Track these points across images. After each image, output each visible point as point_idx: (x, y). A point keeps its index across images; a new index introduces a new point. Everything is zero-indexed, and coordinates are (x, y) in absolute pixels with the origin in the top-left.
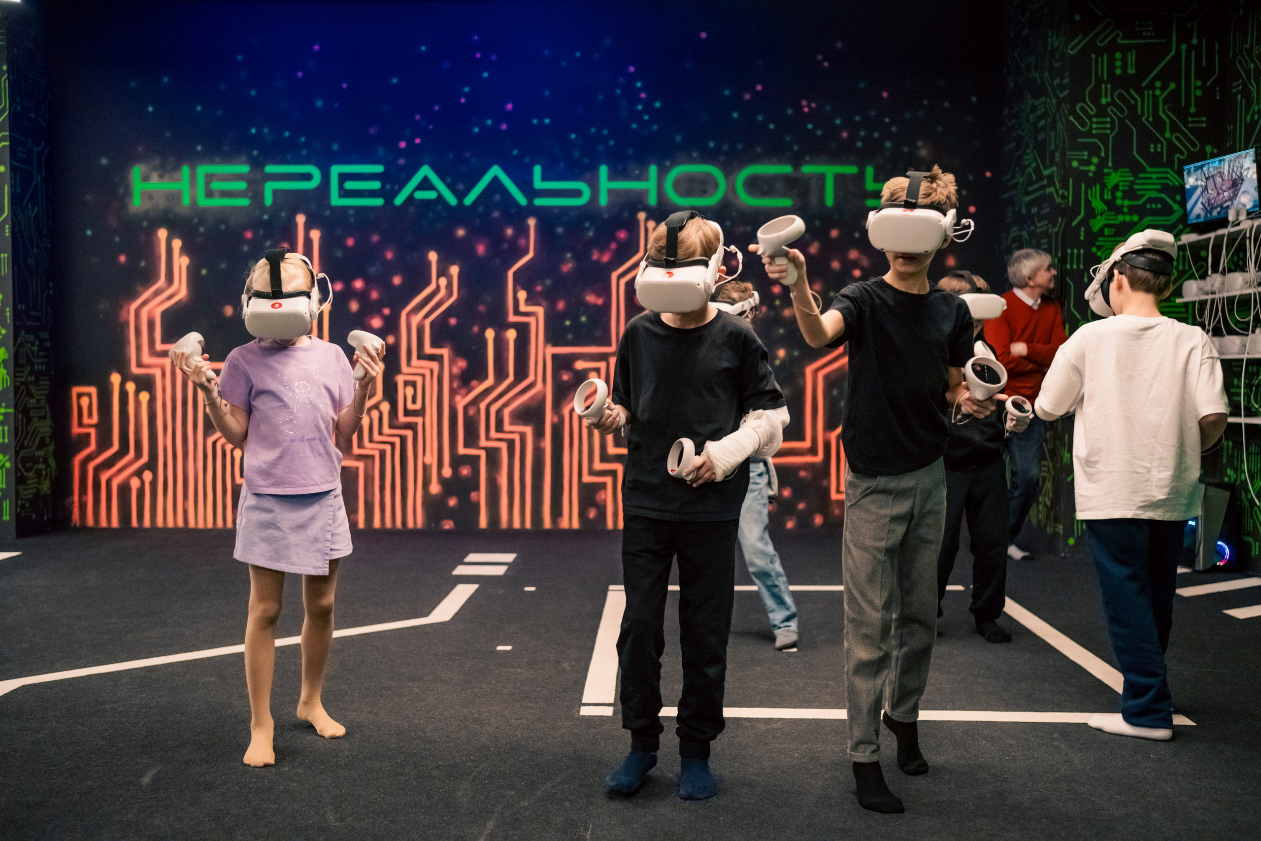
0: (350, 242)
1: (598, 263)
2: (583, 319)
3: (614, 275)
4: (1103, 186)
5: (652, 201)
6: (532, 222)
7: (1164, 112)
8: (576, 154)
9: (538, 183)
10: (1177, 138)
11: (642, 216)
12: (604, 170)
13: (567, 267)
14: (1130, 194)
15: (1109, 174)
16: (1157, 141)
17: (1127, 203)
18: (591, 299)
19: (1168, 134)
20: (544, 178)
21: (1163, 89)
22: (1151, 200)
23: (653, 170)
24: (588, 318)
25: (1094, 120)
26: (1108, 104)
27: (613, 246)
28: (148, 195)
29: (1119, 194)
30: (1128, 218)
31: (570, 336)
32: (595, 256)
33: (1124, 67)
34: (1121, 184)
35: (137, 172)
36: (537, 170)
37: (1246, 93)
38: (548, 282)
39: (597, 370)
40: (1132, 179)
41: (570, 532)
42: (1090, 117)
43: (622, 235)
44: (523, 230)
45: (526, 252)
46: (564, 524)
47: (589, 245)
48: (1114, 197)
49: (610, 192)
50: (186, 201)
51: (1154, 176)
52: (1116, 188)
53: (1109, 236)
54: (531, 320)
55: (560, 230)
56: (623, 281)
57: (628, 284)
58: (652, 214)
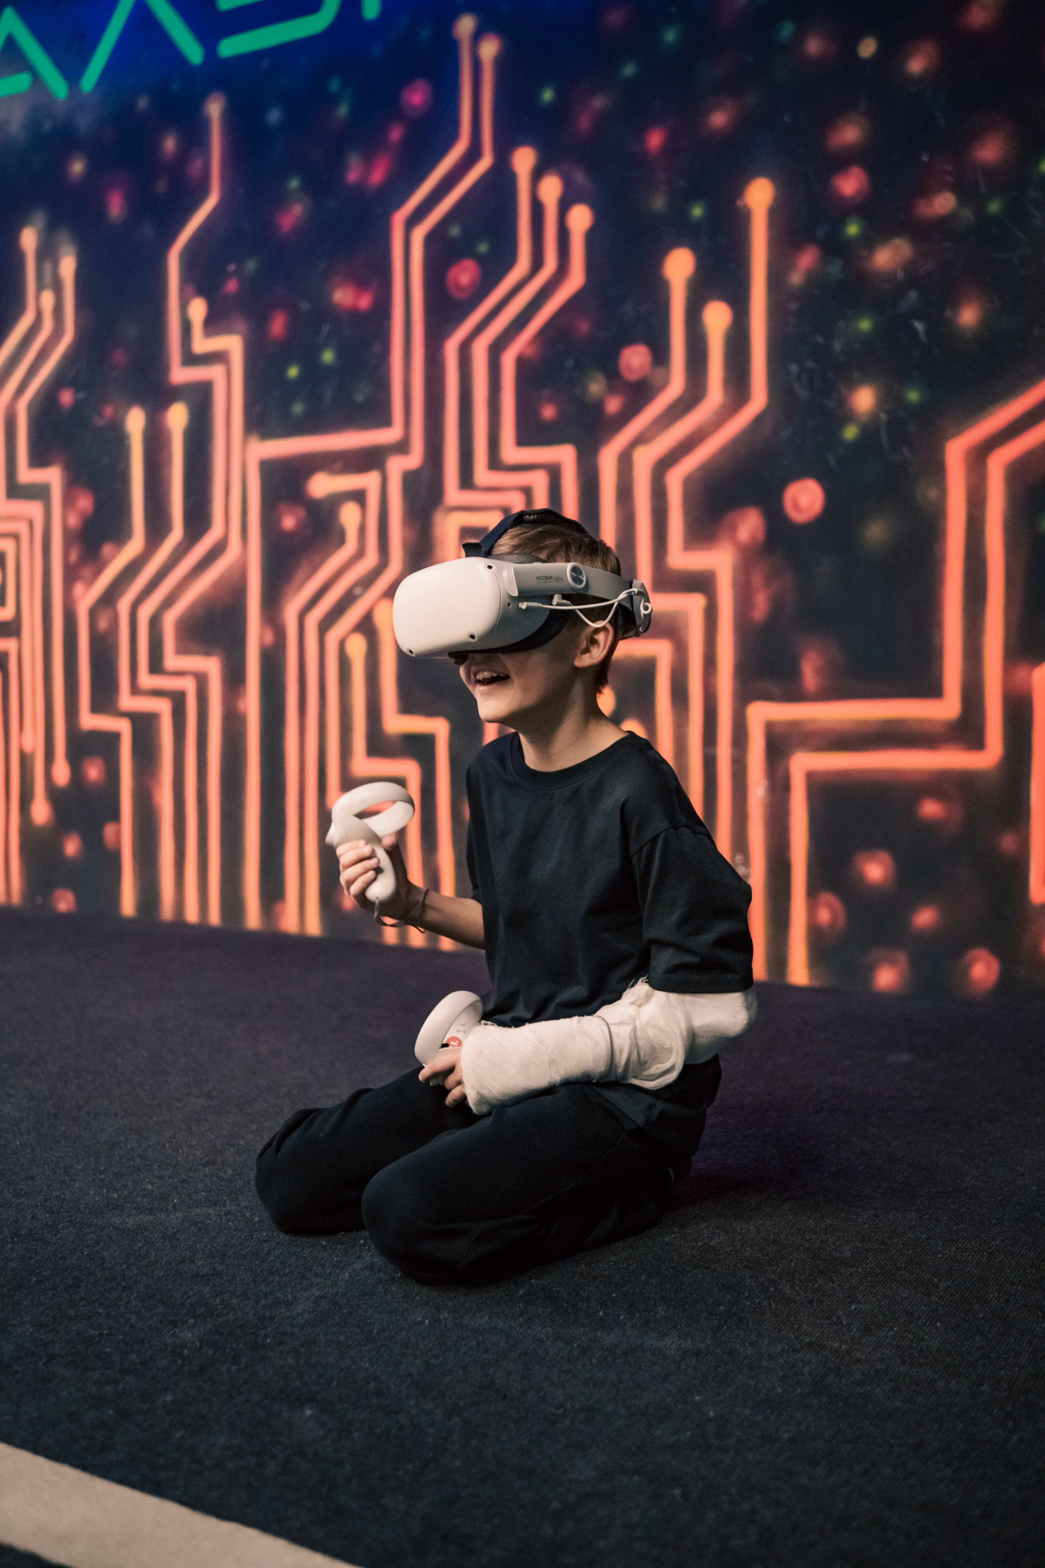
1: (360, 191)
2: (328, 356)
3: (397, 219)
6: (214, 108)
11: (465, 27)
13: (293, 216)
18: (344, 296)
24: (339, 355)
27: (396, 134)
31: (298, 408)
32: (354, 172)
38: (251, 266)
39: (361, 497)
41: (301, 942)
43: (417, 96)
44: (196, 135)
45: (203, 192)
46: (289, 922)
47: (339, 145)
54: (214, 373)
55: (274, 116)
56: (419, 234)
57: (430, 239)
58: (490, 16)
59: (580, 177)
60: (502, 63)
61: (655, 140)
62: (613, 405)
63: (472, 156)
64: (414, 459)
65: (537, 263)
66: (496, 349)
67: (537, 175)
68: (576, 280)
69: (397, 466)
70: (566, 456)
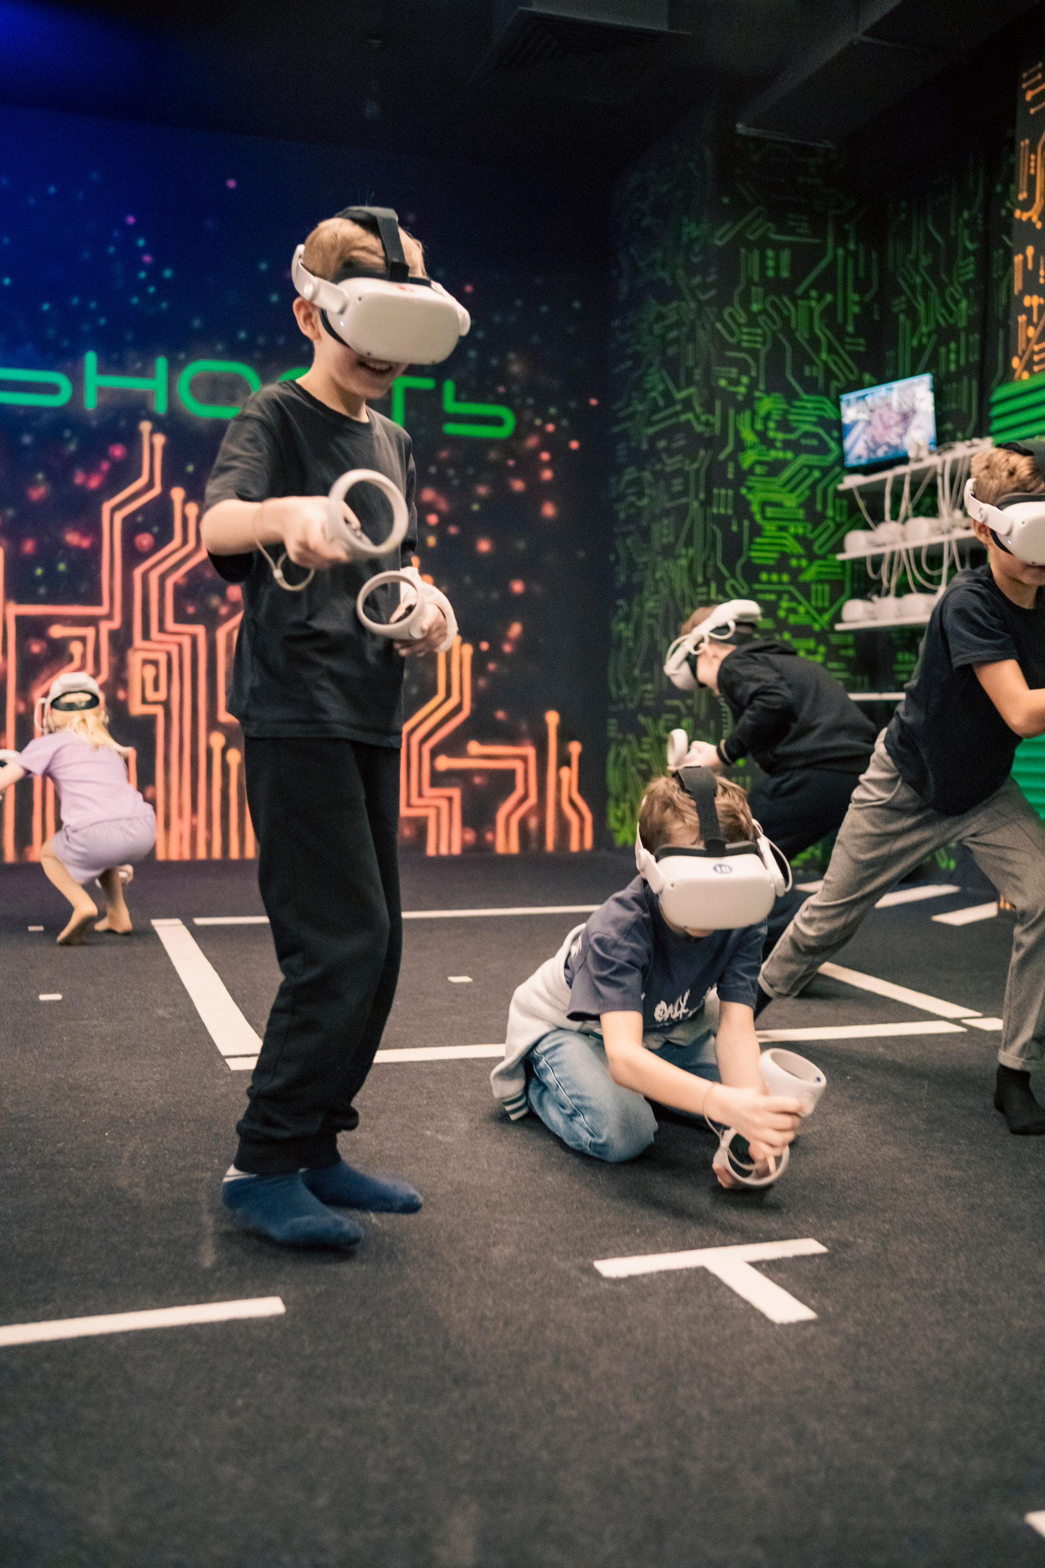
1: (82, 489)
2: (62, 567)
3: (107, 507)
4: (754, 413)
5: (161, 406)
7: (820, 329)
8: (51, 332)
10: (835, 362)
11: (145, 427)
12: (91, 359)
13: (38, 492)
14: (784, 425)
15: (760, 399)
16: (812, 363)
17: (780, 436)
18: (73, 538)
19: (824, 356)
21: (819, 299)
22: (807, 435)
23: (161, 364)
24: (68, 566)
25: (745, 330)
26: (760, 312)
27: (105, 466)
29: (772, 425)
30: (780, 455)
31: (42, 591)
32: (79, 478)
33: (777, 268)
34: (775, 412)
37: (912, 313)
38: (10, 512)
39: (83, 640)
40: (785, 406)
42: (739, 326)
43: (118, 451)
47: (70, 464)
48: (766, 429)
49: (100, 390)
51: (809, 405)
52: (767, 418)
53: (761, 475)
55: (27, 439)
56: (119, 516)
57: (126, 521)
58: (159, 425)
60: (166, 449)
62: (224, 610)
63: (150, 485)
64: (116, 623)
65: (185, 542)
66: (163, 578)
67: (185, 501)
69: (105, 627)
70: (200, 630)
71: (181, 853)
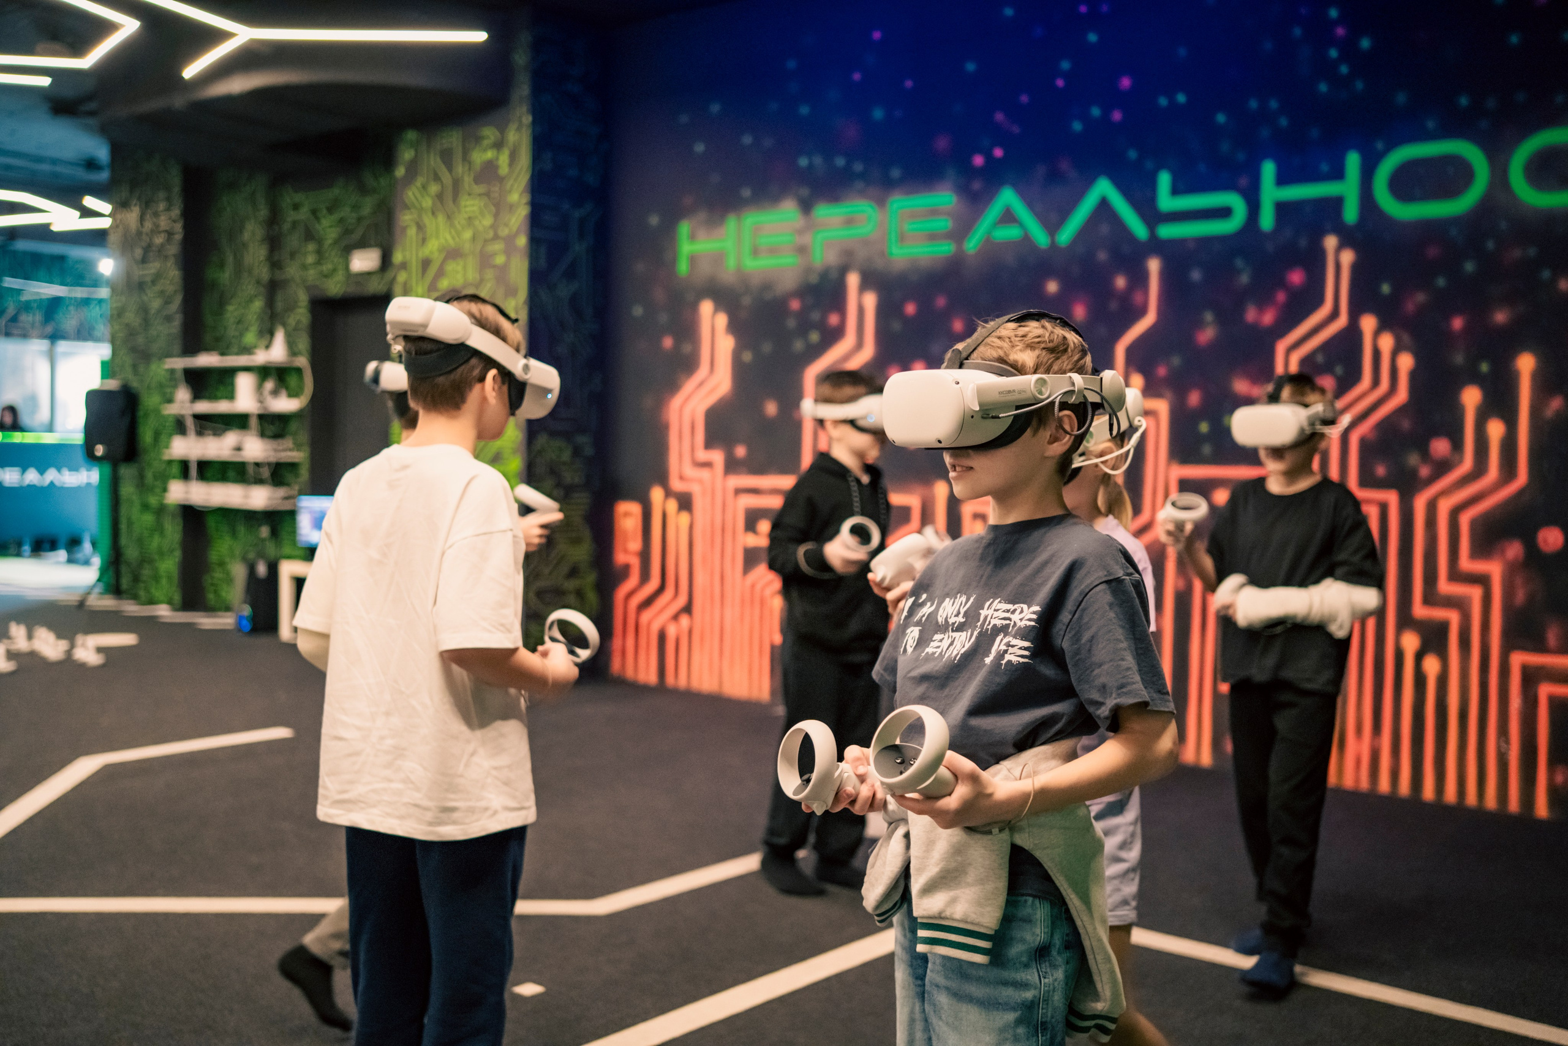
0: (910, 309)
1: (1255, 328)
3: (1281, 347)
5: (1351, 213)
6: (1154, 266)
8: (1226, 147)
9: (1166, 201)
11: (1331, 242)
12: (1269, 170)
13: (1207, 334)
18: (1242, 386)
20: (1175, 191)
23: (1353, 161)
27: (1281, 297)
28: (693, 259)
31: (1207, 449)
32: (1251, 315)
35: (684, 229)
36: (1164, 180)
38: (1176, 361)
41: (1197, 771)
43: (1296, 277)
44: (1139, 279)
45: (1142, 312)
46: (1189, 755)
47: (1239, 300)
49: (1279, 205)
50: (731, 263)
55: (1196, 275)
56: (1295, 357)
57: (1304, 360)
58: (1348, 238)
59: (1406, 338)
60: (1356, 268)
61: (1457, 323)
62: (1424, 471)
63: (1334, 315)
65: (1376, 382)
66: (1346, 432)
67: (1377, 334)
68: (1402, 395)
70: (1392, 498)
71: (1357, 780)
